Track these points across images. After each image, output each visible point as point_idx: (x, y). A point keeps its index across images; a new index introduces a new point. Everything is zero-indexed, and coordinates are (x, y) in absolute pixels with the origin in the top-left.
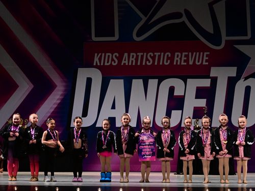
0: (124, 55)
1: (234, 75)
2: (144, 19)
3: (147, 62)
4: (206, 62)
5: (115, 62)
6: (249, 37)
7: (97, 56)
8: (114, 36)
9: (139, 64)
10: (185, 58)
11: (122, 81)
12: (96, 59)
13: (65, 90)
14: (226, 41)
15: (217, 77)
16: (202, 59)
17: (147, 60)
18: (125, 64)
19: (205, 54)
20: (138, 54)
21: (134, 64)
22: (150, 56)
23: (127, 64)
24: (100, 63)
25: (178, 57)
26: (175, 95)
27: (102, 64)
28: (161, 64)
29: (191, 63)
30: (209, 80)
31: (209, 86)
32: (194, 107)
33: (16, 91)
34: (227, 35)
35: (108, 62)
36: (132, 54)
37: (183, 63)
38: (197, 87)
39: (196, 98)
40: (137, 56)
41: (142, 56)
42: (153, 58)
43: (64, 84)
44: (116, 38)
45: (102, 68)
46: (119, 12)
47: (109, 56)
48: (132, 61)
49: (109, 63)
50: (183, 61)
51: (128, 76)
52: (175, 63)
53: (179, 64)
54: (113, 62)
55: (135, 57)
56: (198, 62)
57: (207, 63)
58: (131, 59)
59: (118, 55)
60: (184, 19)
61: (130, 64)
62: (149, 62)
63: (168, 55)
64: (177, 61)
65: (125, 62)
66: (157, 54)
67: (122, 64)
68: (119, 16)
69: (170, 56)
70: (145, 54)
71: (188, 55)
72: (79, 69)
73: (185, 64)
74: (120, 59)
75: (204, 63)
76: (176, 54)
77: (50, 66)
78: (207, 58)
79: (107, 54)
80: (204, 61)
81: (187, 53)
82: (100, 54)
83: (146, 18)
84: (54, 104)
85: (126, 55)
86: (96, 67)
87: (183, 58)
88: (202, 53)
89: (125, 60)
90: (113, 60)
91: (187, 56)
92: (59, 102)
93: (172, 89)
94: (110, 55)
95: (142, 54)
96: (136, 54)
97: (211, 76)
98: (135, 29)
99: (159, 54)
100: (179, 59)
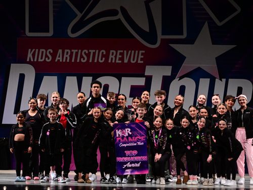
0: (58, 51)
1: (170, 75)
2: (80, 15)
3: (82, 59)
4: (141, 60)
5: (49, 59)
6: (184, 36)
7: (31, 52)
8: (48, 31)
9: (73, 61)
10: (121, 56)
11: (56, 77)
12: (30, 55)
14: (161, 39)
15: (152, 76)
16: (137, 57)
17: (82, 57)
18: (59, 60)
19: (141, 52)
20: (73, 51)
22: (85, 53)
23: (61, 61)
24: (34, 59)
25: (113, 55)
27: (35, 60)
28: (96, 61)
29: (126, 61)
30: (144, 78)
31: (144, 84)
34: (163, 34)
35: (42, 58)
36: (66, 51)
37: (117, 61)
38: (132, 86)
39: (130, 97)
40: (72, 53)
41: (77, 53)
42: (88, 55)
44: (51, 34)
45: (35, 65)
46: (54, 7)
47: (43, 52)
48: (67, 58)
49: (43, 60)
50: (117, 59)
51: (62, 72)
52: (110, 61)
53: (113, 61)
54: (47, 59)
55: (69, 54)
56: (134, 60)
57: (142, 62)
58: (65, 56)
59: (52, 52)
60: (120, 16)
61: (64, 61)
62: (84, 59)
63: (103, 53)
64: (112, 59)
65: (59, 58)
66: (92, 51)
67: (56, 61)
68: (54, 11)
69: (105, 53)
70: (80, 51)
71: (124, 52)
72: (12, 64)
73: (120, 62)
74: (54, 55)
75: (139, 62)
76: (111, 51)
78: (142, 57)
79: (41, 50)
80: (139, 59)
81: (122, 51)
82: (34, 50)
83: (82, 15)
85: (60, 51)
86: (30, 63)
87: (119, 56)
88: (137, 52)
89: (59, 57)
90: (46, 56)
91: (122, 54)
93: (106, 87)
94: (44, 50)
95: (77, 51)
96: (71, 51)
97: (145, 75)
98: (70, 26)
99: (94, 51)
100: (114, 57)
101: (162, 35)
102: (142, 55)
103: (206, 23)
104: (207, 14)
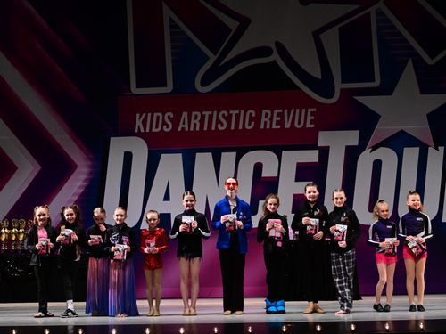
0: (181, 115)
1: (357, 144)
2: (212, 58)
3: (219, 126)
4: (311, 123)
5: (168, 127)
6: (377, 83)
7: (140, 117)
8: (165, 85)
9: (205, 129)
10: (279, 119)
11: (180, 155)
12: (139, 123)
13: (91, 173)
14: (341, 90)
15: (329, 147)
16: (303, 119)
17: (218, 121)
18: (183, 129)
19: (310, 110)
20: (204, 113)
21: (198, 129)
22: (223, 115)
23: (187, 129)
24: (145, 129)
25: (266, 116)
26: (263, 175)
27: (148, 131)
28: (240, 128)
29: (287, 125)
30: (317, 151)
31: (317, 161)
32: (294, 195)
33: (14, 176)
35: (157, 127)
36: (194, 114)
37: (274, 127)
38: (298, 164)
39: (296, 181)
40: (203, 117)
41: (211, 117)
42: (228, 119)
43: (89, 163)
44: (169, 88)
46: (173, 47)
47: (158, 117)
48: (195, 125)
49: (159, 129)
50: (274, 123)
51: (188, 147)
52: (262, 127)
53: (268, 127)
54: (165, 127)
55: (199, 118)
56: (299, 123)
57: (313, 126)
58: (193, 121)
59: (172, 116)
60: (275, 57)
61: (192, 129)
62: (222, 126)
63: (251, 114)
64: (266, 123)
65: (183, 126)
66: (234, 113)
67: (180, 129)
68: (173, 54)
69: (254, 115)
70: (215, 113)
72: (112, 139)
73: (279, 127)
74: (176, 121)
75: (308, 126)
76: (264, 112)
77: (67, 136)
78: (313, 118)
79: (155, 115)
80: (308, 122)
81: (281, 111)
82: (144, 115)
83: (216, 57)
84: (74, 195)
85: (185, 115)
86: (139, 135)
87: (276, 119)
88: (304, 110)
89: (184, 123)
90: (164, 123)
91: (281, 115)
92: (81, 191)
93: (258, 168)
94: (160, 115)
95: (210, 113)
96: (201, 113)
97: (319, 145)
98: (199, 74)
99: (238, 112)
100: (269, 120)
101: (342, 82)
102: (311, 115)
103: (410, 62)
104: (411, 48)
